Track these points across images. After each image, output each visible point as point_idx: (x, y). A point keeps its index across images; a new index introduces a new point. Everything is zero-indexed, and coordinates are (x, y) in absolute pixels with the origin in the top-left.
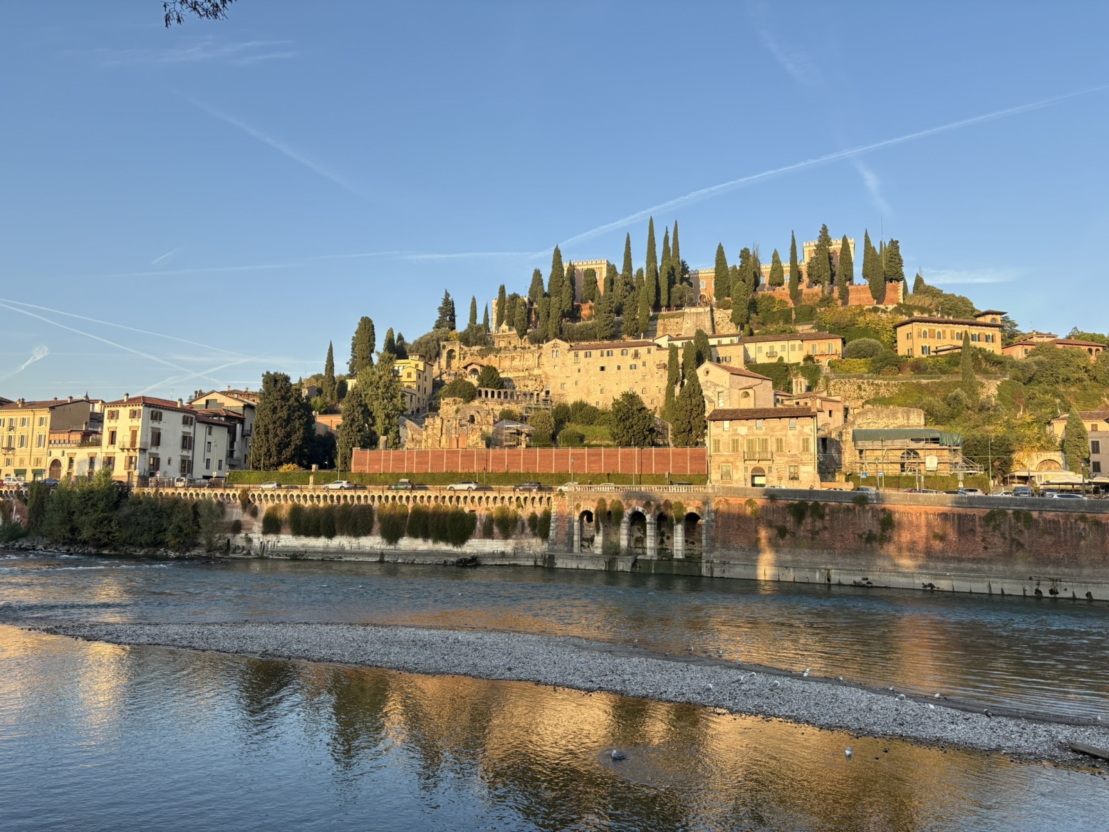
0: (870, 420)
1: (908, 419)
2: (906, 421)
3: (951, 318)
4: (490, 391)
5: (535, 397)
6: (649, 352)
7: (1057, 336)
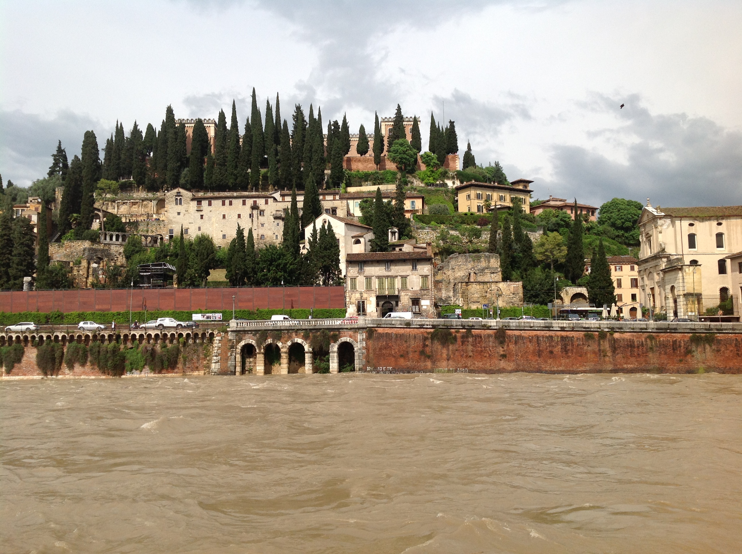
0: (461, 263)
1: (489, 262)
2: (487, 264)
3: (496, 184)
4: (115, 234)
5: (159, 241)
6: (267, 203)
7: (565, 200)
